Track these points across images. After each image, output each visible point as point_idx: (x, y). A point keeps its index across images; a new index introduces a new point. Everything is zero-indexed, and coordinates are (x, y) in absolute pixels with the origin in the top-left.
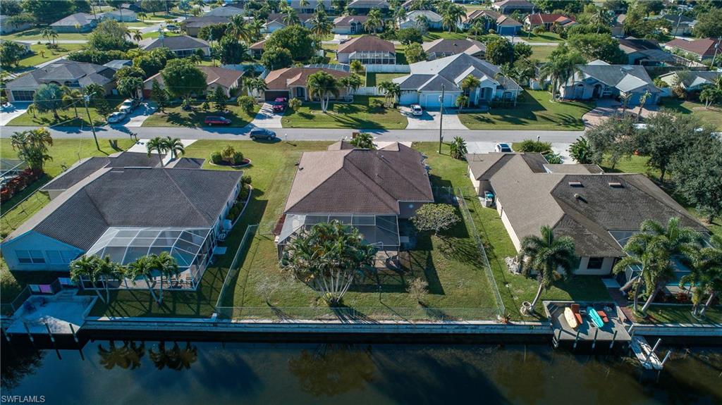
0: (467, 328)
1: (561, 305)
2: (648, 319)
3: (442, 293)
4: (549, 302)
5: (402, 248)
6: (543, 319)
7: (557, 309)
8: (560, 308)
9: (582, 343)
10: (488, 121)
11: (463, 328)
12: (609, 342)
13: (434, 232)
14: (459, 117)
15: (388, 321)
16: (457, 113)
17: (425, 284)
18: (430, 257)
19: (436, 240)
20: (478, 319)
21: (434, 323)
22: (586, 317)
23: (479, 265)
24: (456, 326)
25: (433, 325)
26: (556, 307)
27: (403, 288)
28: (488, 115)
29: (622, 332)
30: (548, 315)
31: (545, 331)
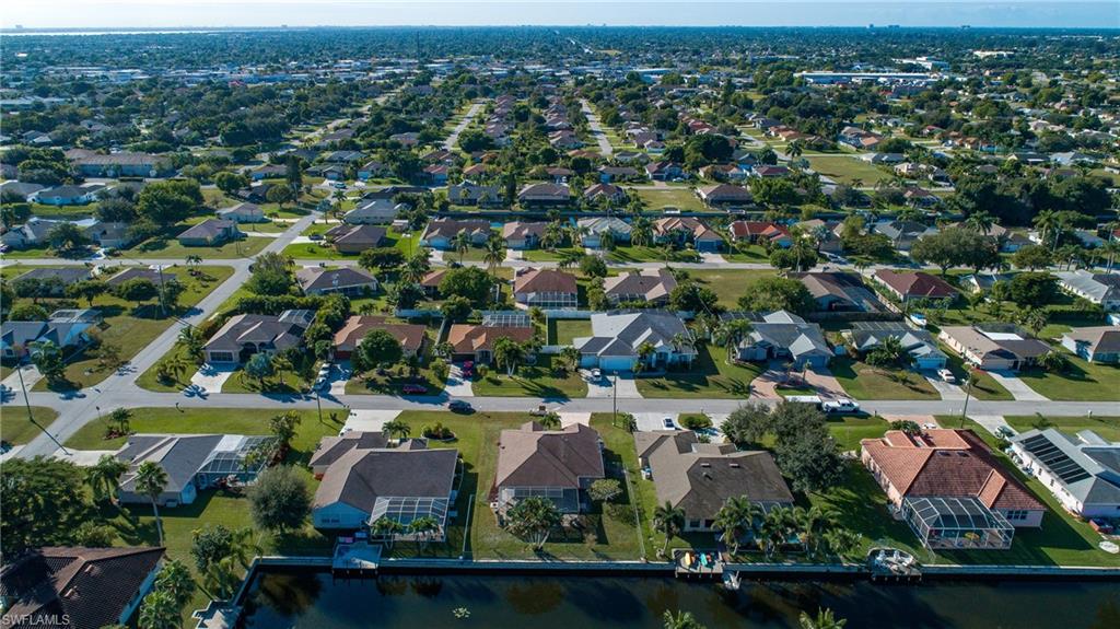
1: (683, 552)
2: (736, 560)
3: (607, 543)
4: (676, 550)
5: (581, 513)
6: (670, 560)
7: (680, 554)
9: (692, 574)
10: (663, 388)
12: (709, 574)
13: (603, 501)
14: (637, 383)
16: (634, 378)
17: (595, 537)
18: (600, 519)
19: (606, 506)
20: (629, 560)
22: (698, 559)
23: (634, 525)
24: (615, 565)
25: (600, 563)
26: (679, 552)
27: (581, 540)
28: (663, 381)
29: (718, 568)
30: (673, 557)
31: (671, 568)
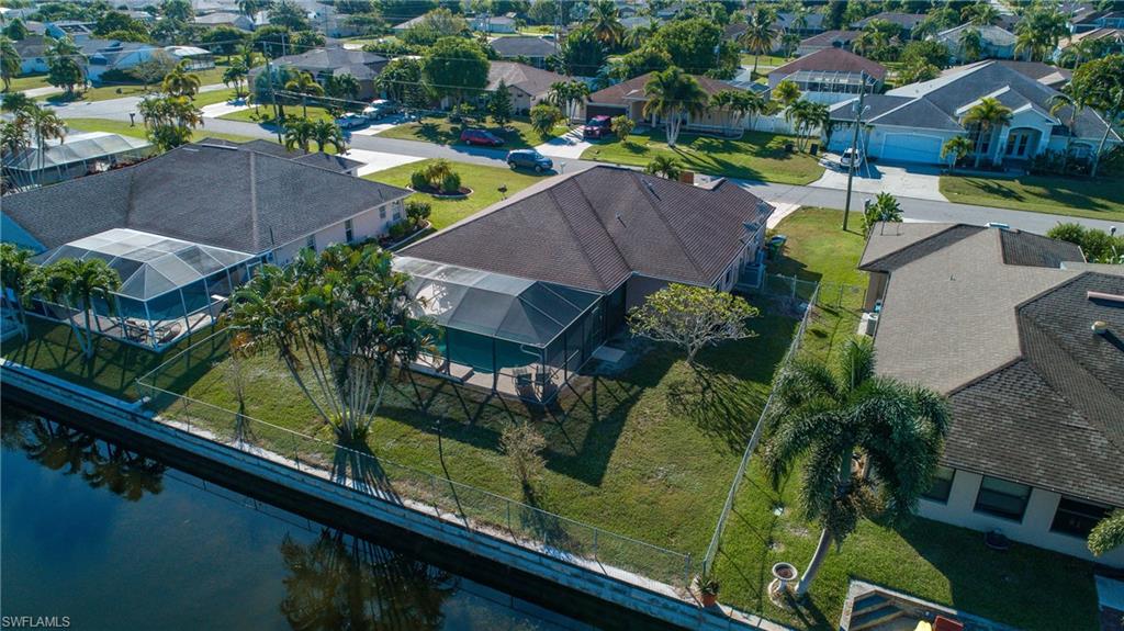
0: (601, 584)
1: (910, 610)
3: (596, 480)
4: (870, 588)
8: (905, 616)
11: (590, 581)
14: (941, 181)
15: (423, 504)
16: (939, 173)
19: (680, 371)
20: (639, 569)
21: (520, 543)
24: (575, 571)
25: (516, 546)
26: (891, 609)
